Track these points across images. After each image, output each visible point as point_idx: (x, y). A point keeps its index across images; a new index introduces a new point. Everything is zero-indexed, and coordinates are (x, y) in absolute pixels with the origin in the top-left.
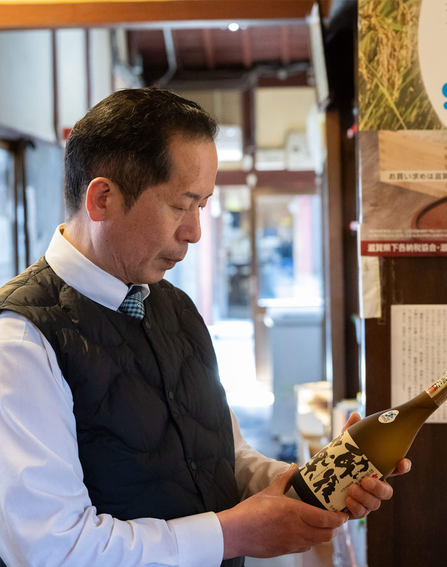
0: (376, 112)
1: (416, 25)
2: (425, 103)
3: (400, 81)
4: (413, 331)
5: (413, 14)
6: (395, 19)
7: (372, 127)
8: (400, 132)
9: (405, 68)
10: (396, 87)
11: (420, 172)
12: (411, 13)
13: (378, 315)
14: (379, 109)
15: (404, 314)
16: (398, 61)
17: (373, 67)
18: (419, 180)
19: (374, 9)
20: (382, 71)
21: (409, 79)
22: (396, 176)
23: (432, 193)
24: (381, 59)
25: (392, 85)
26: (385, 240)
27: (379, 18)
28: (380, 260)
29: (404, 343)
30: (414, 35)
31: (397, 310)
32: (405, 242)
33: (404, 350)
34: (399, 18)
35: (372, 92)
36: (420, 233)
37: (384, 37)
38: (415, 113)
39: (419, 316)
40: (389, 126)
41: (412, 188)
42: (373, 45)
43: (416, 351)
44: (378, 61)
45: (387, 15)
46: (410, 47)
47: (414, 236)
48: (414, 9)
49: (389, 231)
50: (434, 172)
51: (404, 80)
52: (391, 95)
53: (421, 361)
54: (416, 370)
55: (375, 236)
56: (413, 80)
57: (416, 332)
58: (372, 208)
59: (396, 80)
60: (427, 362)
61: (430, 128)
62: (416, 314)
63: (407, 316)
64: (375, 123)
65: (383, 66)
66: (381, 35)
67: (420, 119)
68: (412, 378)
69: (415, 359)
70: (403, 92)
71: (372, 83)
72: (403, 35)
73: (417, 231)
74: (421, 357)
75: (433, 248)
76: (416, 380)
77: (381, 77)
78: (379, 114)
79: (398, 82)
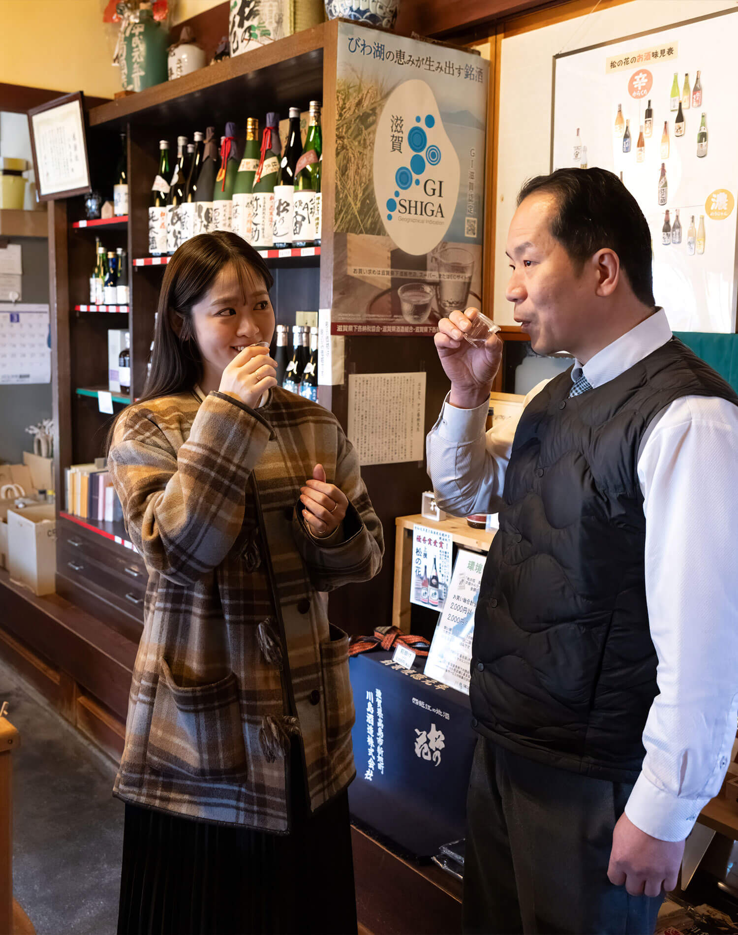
0: (346, 217)
1: (372, 150)
2: (377, 213)
3: (361, 195)
4: (361, 394)
5: (371, 140)
6: (359, 142)
7: (342, 229)
8: (361, 235)
9: (365, 184)
10: (359, 198)
11: (372, 269)
12: (370, 139)
13: (342, 383)
14: (348, 215)
15: (356, 381)
16: (361, 178)
17: (345, 180)
18: (372, 275)
19: (346, 132)
20: (350, 184)
21: (366, 193)
22: (358, 271)
23: (379, 286)
24: (350, 175)
25: (356, 196)
26: (349, 322)
27: (349, 140)
28: (345, 338)
29: (355, 404)
30: (371, 157)
31: (353, 377)
32: (362, 324)
33: (355, 409)
34: (362, 142)
35: (344, 201)
36: (371, 318)
37: (352, 156)
38: (370, 221)
39: (365, 382)
40: (354, 230)
41: (368, 281)
42: (345, 162)
43: (363, 410)
44: (348, 175)
45: (354, 139)
46: (369, 168)
47: (368, 319)
48: (371, 136)
49: (352, 315)
50: (381, 269)
51: (363, 194)
52: (356, 204)
53: (366, 417)
54: (362, 424)
55: (343, 319)
56: (369, 194)
57: (363, 396)
58: (340, 296)
59: (359, 192)
60: (369, 418)
61: (379, 234)
62: (363, 381)
63: (358, 383)
64: (345, 226)
65: (351, 180)
66: (350, 155)
67: (373, 226)
68: (360, 432)
69: (362, 416)
70: (363, 202)
71: (343, 193)
72: (364, 156)
73: (369, 315)
74: (366, 414)
75: (378, 329)
76: (362, 433)
77: (349, 189)
78: (347, 219)
79: (360, 195)
